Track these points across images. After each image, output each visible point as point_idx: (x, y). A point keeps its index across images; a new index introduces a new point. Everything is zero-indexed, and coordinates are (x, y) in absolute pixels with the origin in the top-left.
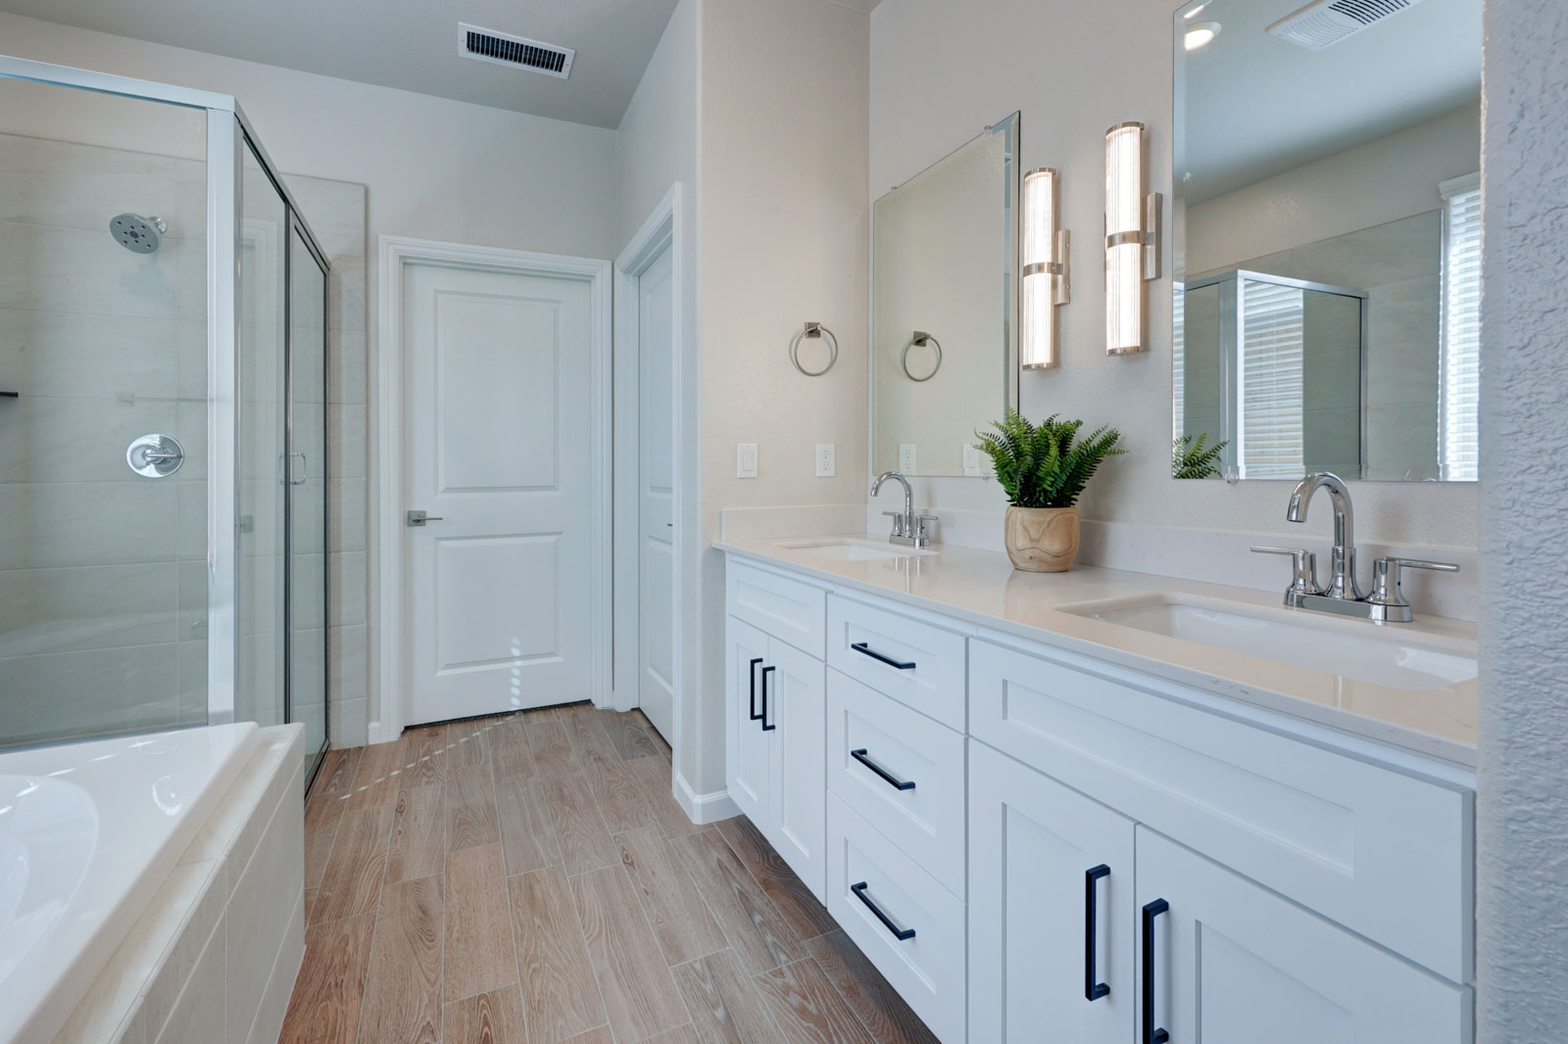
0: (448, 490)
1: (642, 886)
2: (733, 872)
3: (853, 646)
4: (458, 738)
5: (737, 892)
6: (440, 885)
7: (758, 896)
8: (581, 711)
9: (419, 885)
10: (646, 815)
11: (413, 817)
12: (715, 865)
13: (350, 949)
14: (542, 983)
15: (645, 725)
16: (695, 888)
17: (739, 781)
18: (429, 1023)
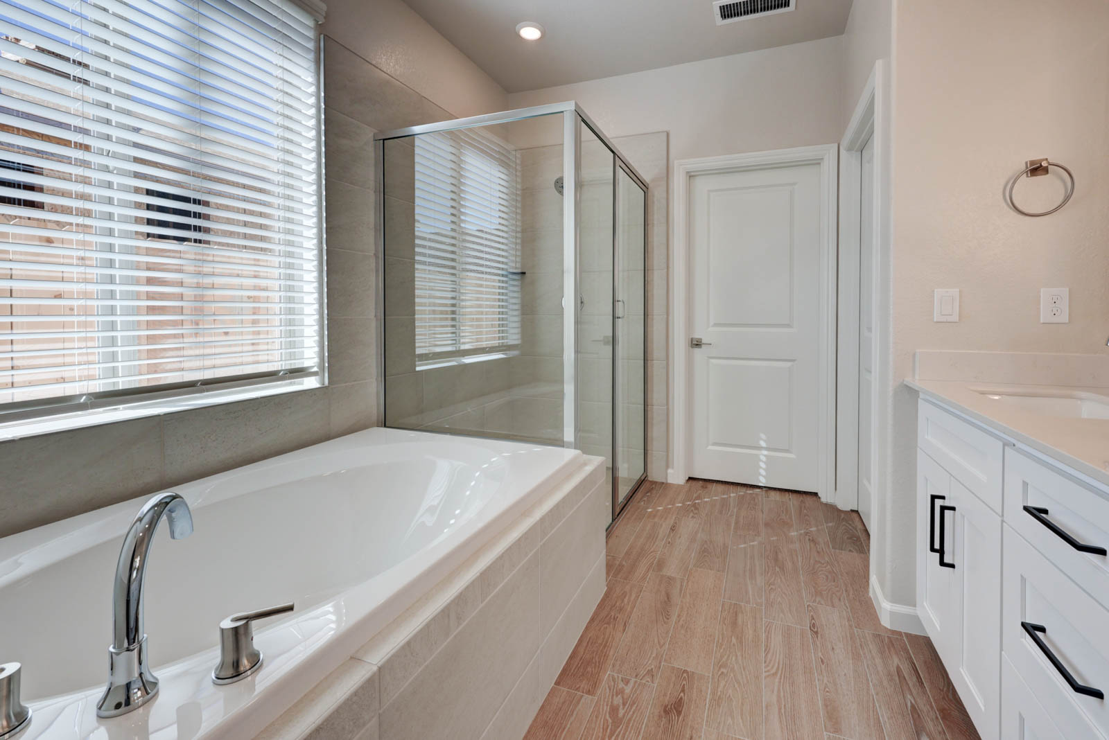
0: (716, 325)
1: (820, 654)
2: (910, 685)
3: (1026, 509)
4: (717, 494)
5: (909, 704)
6: (681, 586)
7: (932, 720)
8: (809, 499)
9: (670, 580)
10: (840, 600)
11: (679, 536)
12: (893, 669)
13: (626, 600)
14: (725, 685)
15: (860, 526)
16: (867, 680)
17: (925, 603)
18: (652, 669)
